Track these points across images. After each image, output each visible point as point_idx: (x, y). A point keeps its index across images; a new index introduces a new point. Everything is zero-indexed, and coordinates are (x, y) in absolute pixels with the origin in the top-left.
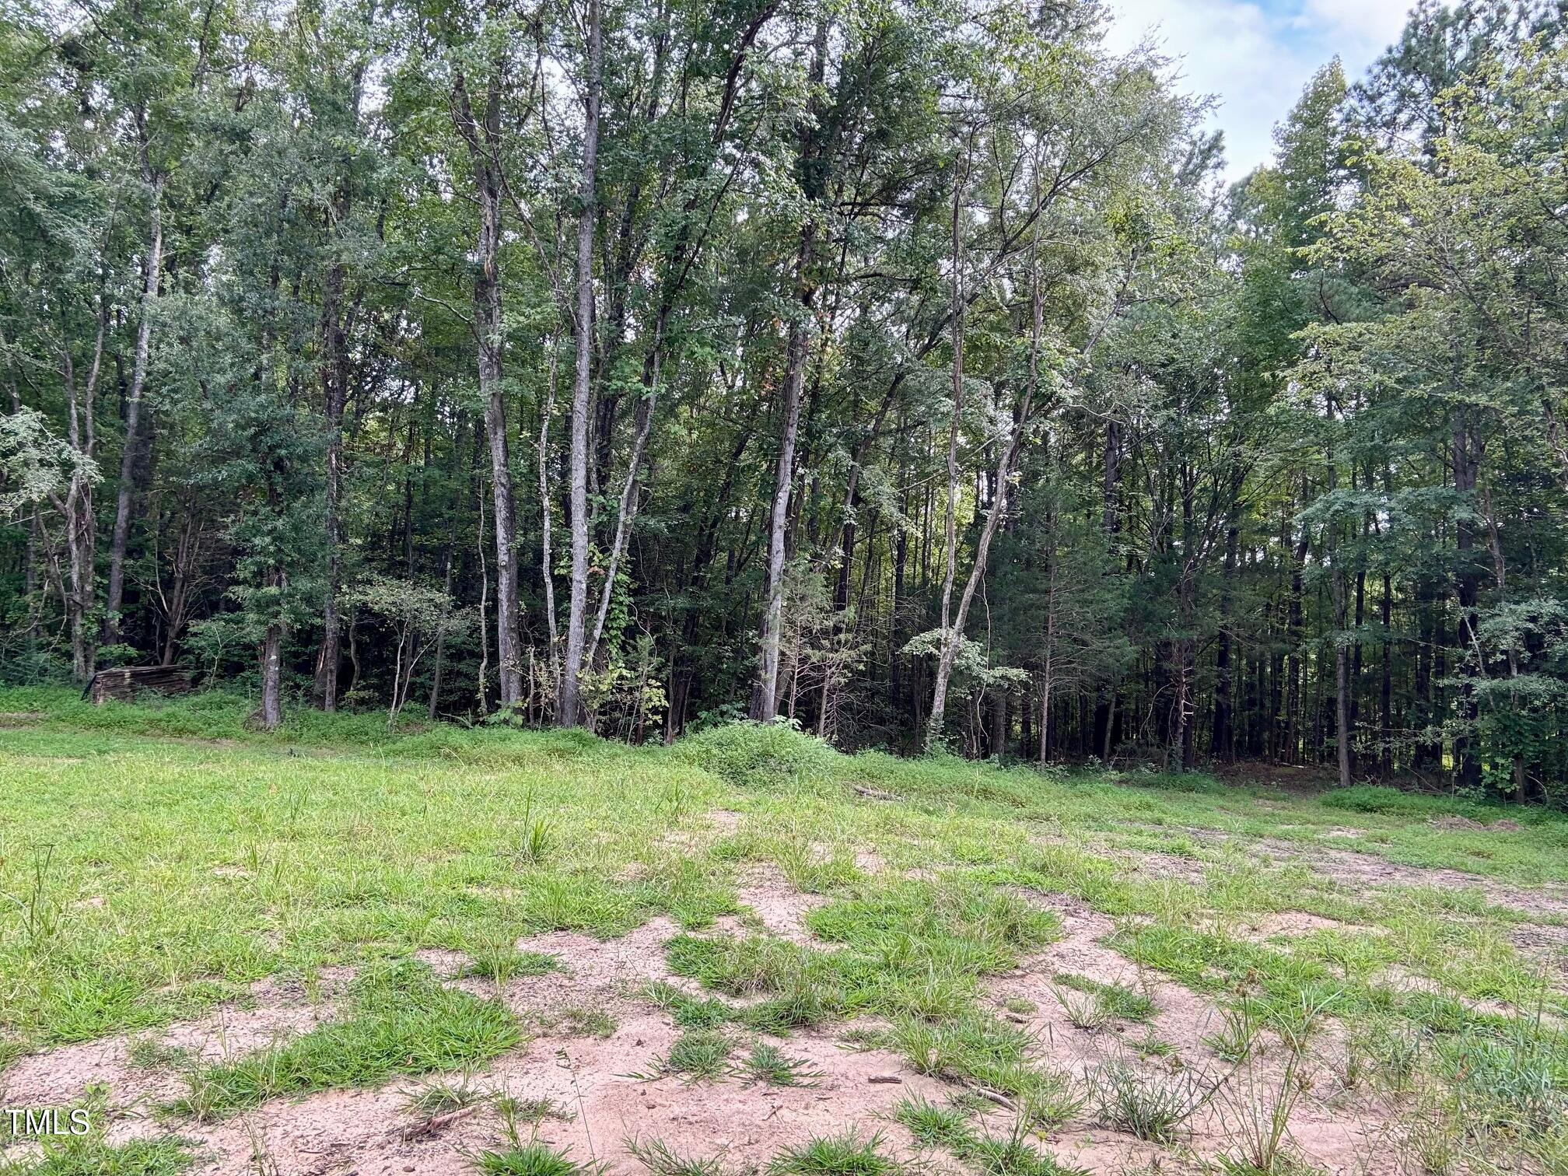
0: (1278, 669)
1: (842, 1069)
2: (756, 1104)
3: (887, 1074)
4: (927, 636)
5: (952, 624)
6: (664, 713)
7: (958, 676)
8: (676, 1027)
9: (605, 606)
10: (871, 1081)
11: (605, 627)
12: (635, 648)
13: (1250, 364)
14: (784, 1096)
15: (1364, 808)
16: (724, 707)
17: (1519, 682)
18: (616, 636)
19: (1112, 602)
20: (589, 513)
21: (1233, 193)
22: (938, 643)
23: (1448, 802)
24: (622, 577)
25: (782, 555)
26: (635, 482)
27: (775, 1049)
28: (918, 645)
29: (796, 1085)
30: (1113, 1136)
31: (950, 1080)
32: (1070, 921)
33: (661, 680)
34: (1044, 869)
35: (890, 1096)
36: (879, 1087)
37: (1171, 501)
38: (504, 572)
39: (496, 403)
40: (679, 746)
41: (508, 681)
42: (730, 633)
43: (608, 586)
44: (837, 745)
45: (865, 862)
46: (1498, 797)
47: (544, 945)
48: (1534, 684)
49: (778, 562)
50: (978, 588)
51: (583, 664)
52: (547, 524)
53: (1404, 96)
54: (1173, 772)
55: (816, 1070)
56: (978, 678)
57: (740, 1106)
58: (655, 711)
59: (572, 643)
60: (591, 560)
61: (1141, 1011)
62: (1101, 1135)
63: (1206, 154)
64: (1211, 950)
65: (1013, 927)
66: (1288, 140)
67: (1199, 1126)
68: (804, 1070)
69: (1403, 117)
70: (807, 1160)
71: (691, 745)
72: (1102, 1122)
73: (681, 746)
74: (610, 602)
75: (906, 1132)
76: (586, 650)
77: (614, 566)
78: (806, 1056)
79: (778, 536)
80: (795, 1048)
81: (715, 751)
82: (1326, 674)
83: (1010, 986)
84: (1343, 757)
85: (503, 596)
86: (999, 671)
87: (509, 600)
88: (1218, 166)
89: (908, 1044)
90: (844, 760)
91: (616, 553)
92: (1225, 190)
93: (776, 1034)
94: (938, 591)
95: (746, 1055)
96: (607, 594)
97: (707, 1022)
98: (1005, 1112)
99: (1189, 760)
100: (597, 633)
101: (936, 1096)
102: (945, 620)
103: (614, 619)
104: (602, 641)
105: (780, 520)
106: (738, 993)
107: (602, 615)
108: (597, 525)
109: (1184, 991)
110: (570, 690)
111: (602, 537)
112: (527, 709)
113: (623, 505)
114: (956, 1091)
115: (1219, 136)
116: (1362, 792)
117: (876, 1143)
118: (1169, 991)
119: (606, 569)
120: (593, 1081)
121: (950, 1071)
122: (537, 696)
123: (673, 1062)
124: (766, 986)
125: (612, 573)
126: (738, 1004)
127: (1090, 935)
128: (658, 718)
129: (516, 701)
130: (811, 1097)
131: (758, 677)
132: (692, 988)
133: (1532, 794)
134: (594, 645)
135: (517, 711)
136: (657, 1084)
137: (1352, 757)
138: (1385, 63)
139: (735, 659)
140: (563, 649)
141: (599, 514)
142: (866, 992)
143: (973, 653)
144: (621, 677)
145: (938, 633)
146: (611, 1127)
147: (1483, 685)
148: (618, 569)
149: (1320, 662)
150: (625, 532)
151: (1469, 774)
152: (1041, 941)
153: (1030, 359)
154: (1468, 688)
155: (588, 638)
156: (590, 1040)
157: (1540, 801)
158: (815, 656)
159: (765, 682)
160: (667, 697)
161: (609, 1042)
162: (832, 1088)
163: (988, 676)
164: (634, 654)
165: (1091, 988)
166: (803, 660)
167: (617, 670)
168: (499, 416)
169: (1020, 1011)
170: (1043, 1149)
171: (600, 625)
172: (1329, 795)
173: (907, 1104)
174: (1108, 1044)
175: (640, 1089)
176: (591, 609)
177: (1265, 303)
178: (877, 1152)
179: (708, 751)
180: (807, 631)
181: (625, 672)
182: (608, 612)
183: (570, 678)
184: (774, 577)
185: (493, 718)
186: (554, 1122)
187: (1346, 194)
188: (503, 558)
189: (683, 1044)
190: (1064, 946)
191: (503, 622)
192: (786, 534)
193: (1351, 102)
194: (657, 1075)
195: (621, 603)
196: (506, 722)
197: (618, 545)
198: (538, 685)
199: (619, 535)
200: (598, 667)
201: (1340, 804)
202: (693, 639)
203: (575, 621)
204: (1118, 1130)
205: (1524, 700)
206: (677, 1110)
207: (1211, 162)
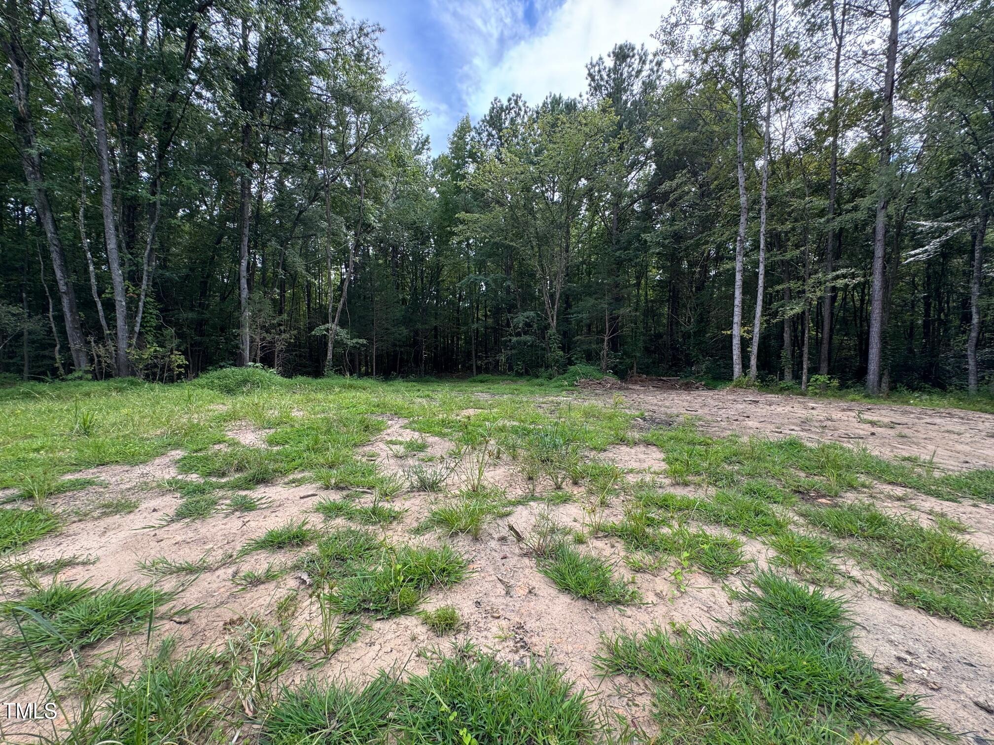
0: (452, 341)
1: (286, 496)
2: (234, 523)
3: (310, 493)
4: (322, 327)
5: (333, 321)
6: (187, 367)
7: (338, 344)
8: (181, 498)
9: (140, 315)
10: (301, 498)
11: (141, 325)
12: (162, 335)
13: (441, 227)
14: (250, 516)
15: (482, 382)
16: (222, 364)
17: (524, 338)
18: (150, 331)
19: (398, 312)
20: (122, 265)
21: (433, 162)
22: (327, 330)
23: (506, 377)
24: (148, 299)
25: (246, 290)
26: (151, 249)
27: (246, 496)
28: (319, 331)
29: (259, 509)
30: (417, 494)
31: (342, 489)
32: (390, 422)
33: (180, 351)
34: (378, 406)
35: (311, 503)
36: (305, 500)
37: (416, 279)
38: (64, 296)
39: (42, 196)
40: (196, 381)
41: (78, 357)
42: (223, 330)
43: (141, 304)
44: (283, 375)
45: (296, 414)
46: (519, 375)
47: (88, 474)
48: (528, 338)
49: (245, 294)
50: (344, 304)
51: (130, 345)
52: (91, 268)
53: (490, 135)
54: (421, 377)
55: (270, 500)
56: (346, 344)
57: (223, 527)
58: (179, 366)
59: (120, 334)
60: (127, 290)
61: (422, 447)
62: (412, 495)
63: (423, 144)
64: (444, 423)
65: (367, 427)
66: (452, 143)
67: (450, 482)
68: (263, 501)
69: (489, 143)
70: (264, 542)
71: (203, 379)
72: (412, 489)
73: (196, 380)
74: (144, 312)
75: (321, 515)
76: (130, 338)
77: (143, 293)
78: (264, 495)
79: (244, 282)
80: (258, 493)
81: (216, 381)
82: (468, 342)
83: (367, 449)
84: (474, 367)
85: (66, 309)
86: (355, 341)
87: (71, 311)
88: (428, 149)
89: (320, 479)
90: (286, 380)
91: (144, 287)
92: (432, 159)
93: (247, 489)
94: (326, 308)
95: (228, 502)
96: (141, 309)
97: (203, 492)
98: (369, 496)
99: (426, 373)
100: (137, 329)
101: (335, 497)
102: (330, 320)
103: (147, 322)
104: (140, 333)
105: (244, 273)
106: (223, 475)
107: (139, 319)
108: (129, 272)
109: (437, 438)
110: (122, 359)
111: (134, 277)
112: (94, 370)
113: (145, 260)
114: (345, 493)
115: (428, 138)
116: (480, 377)
117: (304, 524)
118: (431, 439)
119: (139, 295)
120: (116, 538)
121: (342, 485)
122: (100, 362)
123: (177, 515)
124: (239, 469)
125: (143, 297)
126: (224, 480)
127: (398, 426)
128: (182, 370)
129: (85, 366)
130: (267, 513)
131: (239, 348)
132: (194, 478)
133: (527, 373)
134: (136, 336)
135: (87, 372)
136: (166, 528)
137: (478, 367)
138: (483, 121)
139: (226, 343)
140: (115, 337)
141: (130, 266)
142: (298, 461)
143: (343, 333)
144: (156, 351)
145: (327, 326)
146: (127, 559)
147: (514, 339)
148: (146, 295)
149: (465, 339)
150: (148, 276)
151: (511, 369)
152: (379, 430)
153: (360, 208)
154: (510, 340)
155: (131, 331)
156: (118, 516)
157: (529, 375)
158: (269, 338)
159: (243, 350)
160: (187, 359)
161: (132, 514)
162: (280, 506)
163: (350, 343)
164: (162, 338)
165: (401, 443)
166: (263, 339)
167: (152, 349)
168: (46, 203)
169: (372, 457)
170: (387, 506)
171: (138, 325)
172: (471, 379)
173: (321, 503)
174: (411, 462)
175: (153, 533)
176: (130, 317)
177: (447, 204)
178: (304, 528)
179: (212, 382)
180: (263, 327)
181: (158, 349)
182: (143, 318)
183: (121, 353)
184: (243, 301)
185: (70, 376)
186: (80, 568)
187: (471, 168)
188: (63, 288)
189: (186, 506)
190: (389, 431)
191: (68, 325)
192: (248, 280)
193: (473, 133)
194: (165, 524)
195: (151, 313)
196: (81, 378)
197: (144, 282)
198: (99, 356)
199: (145, 277)
200: (140, 346)
201: (475, 381)
202: (202, 334)
203: (120, 322)
204: (419, 491)
205: (525, 343)
206: (179, 538)
207: (426, 147)
